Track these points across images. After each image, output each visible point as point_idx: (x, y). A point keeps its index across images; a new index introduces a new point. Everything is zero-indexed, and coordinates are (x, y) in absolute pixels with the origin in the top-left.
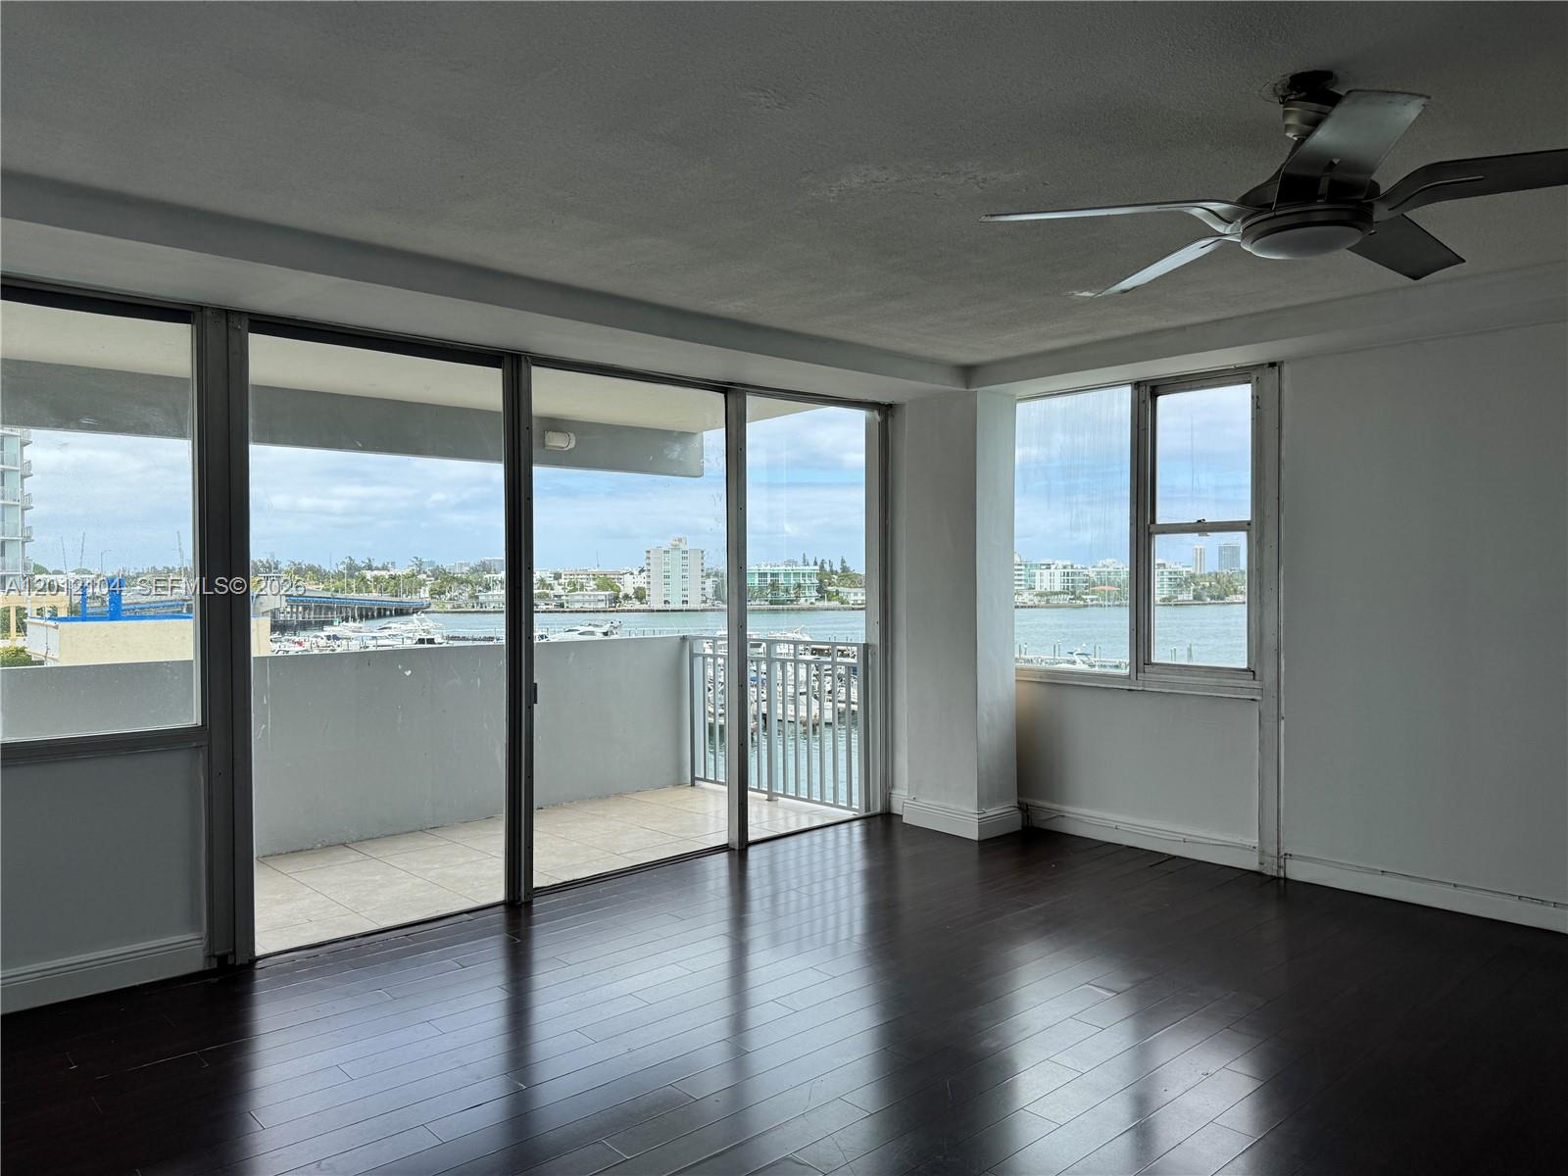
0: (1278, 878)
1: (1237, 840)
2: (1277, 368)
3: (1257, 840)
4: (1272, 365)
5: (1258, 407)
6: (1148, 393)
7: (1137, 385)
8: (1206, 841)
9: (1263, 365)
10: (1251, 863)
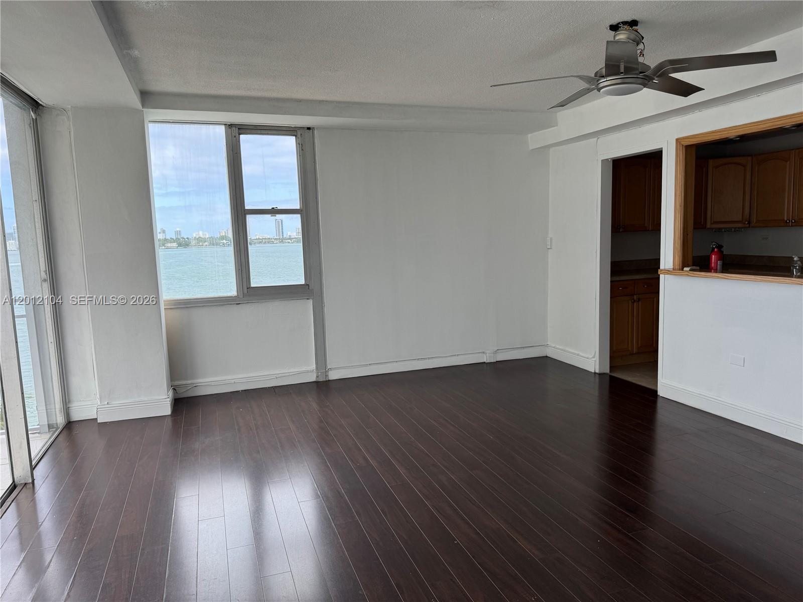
0: (327, 381)
1: (304, 369)
2: (311, 130)
3: (314, 366)
4: (309, 128)
5: (302, 150)
6: (236, 131)
7: (229, 126)
8: (288, 374)
9: (304, 127)
10: (313, 378)
